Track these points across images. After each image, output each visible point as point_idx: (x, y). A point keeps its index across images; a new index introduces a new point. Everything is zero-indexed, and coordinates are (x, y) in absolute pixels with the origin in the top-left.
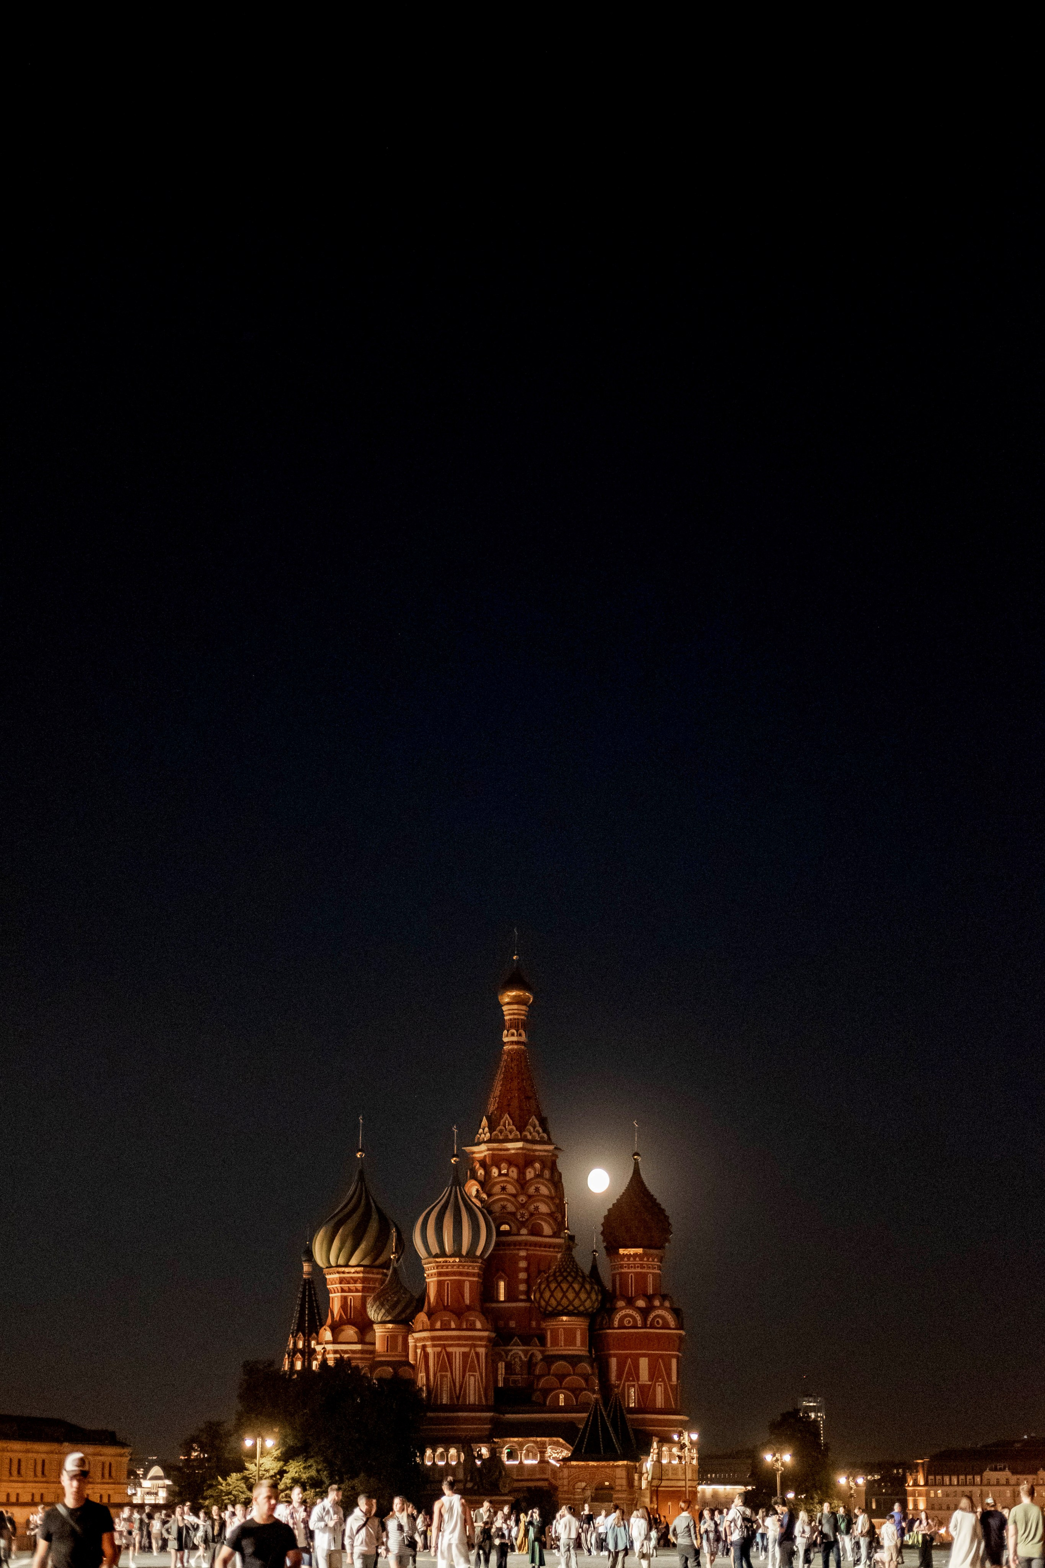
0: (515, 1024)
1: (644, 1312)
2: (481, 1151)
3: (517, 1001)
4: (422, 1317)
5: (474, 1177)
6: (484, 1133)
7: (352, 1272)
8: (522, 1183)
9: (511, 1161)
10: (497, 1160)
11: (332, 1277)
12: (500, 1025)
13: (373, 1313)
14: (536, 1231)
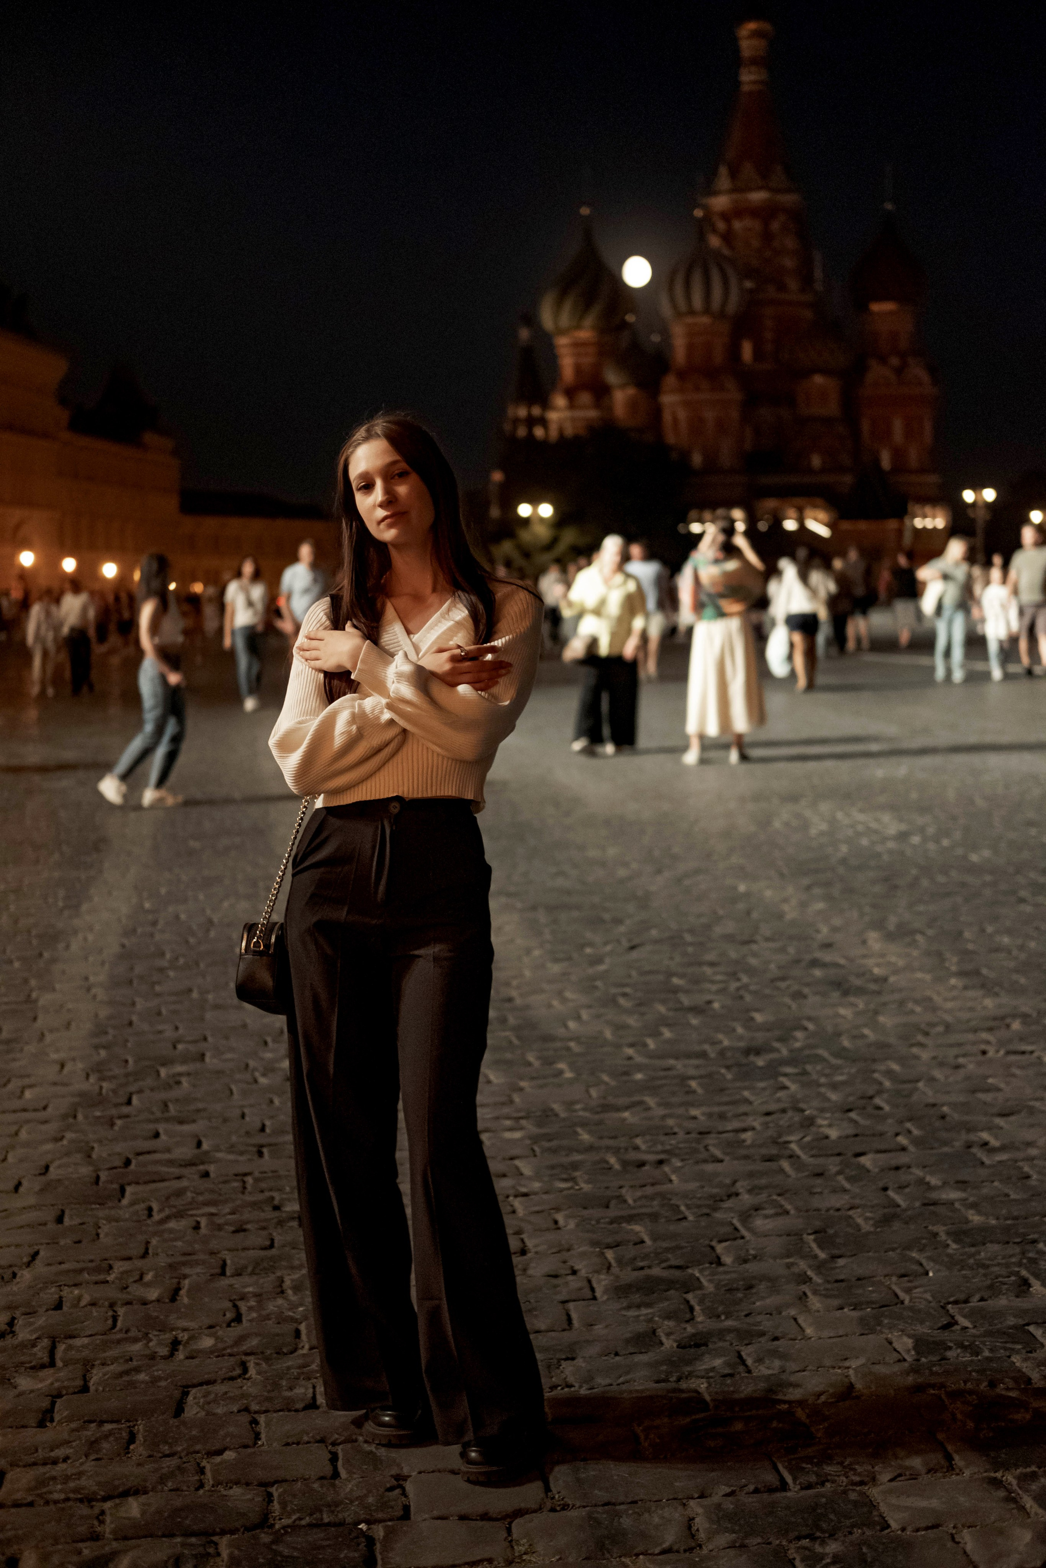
0: (754, 61)
1: (899, 371)
2: (720, 202)
3: (756, 34)
4: (670, 381)
5: (714, 230)
6: (723, 181)
7: (585, 334)
8: (767, 236)
9: (754, 212)
10: (738, 212)
11: (562, 342)
12: (736, 61)
13: (612, 377)
14: (782, 288)
